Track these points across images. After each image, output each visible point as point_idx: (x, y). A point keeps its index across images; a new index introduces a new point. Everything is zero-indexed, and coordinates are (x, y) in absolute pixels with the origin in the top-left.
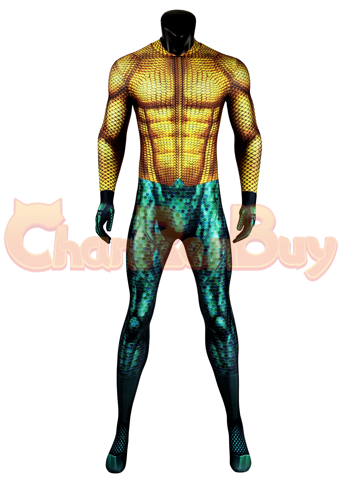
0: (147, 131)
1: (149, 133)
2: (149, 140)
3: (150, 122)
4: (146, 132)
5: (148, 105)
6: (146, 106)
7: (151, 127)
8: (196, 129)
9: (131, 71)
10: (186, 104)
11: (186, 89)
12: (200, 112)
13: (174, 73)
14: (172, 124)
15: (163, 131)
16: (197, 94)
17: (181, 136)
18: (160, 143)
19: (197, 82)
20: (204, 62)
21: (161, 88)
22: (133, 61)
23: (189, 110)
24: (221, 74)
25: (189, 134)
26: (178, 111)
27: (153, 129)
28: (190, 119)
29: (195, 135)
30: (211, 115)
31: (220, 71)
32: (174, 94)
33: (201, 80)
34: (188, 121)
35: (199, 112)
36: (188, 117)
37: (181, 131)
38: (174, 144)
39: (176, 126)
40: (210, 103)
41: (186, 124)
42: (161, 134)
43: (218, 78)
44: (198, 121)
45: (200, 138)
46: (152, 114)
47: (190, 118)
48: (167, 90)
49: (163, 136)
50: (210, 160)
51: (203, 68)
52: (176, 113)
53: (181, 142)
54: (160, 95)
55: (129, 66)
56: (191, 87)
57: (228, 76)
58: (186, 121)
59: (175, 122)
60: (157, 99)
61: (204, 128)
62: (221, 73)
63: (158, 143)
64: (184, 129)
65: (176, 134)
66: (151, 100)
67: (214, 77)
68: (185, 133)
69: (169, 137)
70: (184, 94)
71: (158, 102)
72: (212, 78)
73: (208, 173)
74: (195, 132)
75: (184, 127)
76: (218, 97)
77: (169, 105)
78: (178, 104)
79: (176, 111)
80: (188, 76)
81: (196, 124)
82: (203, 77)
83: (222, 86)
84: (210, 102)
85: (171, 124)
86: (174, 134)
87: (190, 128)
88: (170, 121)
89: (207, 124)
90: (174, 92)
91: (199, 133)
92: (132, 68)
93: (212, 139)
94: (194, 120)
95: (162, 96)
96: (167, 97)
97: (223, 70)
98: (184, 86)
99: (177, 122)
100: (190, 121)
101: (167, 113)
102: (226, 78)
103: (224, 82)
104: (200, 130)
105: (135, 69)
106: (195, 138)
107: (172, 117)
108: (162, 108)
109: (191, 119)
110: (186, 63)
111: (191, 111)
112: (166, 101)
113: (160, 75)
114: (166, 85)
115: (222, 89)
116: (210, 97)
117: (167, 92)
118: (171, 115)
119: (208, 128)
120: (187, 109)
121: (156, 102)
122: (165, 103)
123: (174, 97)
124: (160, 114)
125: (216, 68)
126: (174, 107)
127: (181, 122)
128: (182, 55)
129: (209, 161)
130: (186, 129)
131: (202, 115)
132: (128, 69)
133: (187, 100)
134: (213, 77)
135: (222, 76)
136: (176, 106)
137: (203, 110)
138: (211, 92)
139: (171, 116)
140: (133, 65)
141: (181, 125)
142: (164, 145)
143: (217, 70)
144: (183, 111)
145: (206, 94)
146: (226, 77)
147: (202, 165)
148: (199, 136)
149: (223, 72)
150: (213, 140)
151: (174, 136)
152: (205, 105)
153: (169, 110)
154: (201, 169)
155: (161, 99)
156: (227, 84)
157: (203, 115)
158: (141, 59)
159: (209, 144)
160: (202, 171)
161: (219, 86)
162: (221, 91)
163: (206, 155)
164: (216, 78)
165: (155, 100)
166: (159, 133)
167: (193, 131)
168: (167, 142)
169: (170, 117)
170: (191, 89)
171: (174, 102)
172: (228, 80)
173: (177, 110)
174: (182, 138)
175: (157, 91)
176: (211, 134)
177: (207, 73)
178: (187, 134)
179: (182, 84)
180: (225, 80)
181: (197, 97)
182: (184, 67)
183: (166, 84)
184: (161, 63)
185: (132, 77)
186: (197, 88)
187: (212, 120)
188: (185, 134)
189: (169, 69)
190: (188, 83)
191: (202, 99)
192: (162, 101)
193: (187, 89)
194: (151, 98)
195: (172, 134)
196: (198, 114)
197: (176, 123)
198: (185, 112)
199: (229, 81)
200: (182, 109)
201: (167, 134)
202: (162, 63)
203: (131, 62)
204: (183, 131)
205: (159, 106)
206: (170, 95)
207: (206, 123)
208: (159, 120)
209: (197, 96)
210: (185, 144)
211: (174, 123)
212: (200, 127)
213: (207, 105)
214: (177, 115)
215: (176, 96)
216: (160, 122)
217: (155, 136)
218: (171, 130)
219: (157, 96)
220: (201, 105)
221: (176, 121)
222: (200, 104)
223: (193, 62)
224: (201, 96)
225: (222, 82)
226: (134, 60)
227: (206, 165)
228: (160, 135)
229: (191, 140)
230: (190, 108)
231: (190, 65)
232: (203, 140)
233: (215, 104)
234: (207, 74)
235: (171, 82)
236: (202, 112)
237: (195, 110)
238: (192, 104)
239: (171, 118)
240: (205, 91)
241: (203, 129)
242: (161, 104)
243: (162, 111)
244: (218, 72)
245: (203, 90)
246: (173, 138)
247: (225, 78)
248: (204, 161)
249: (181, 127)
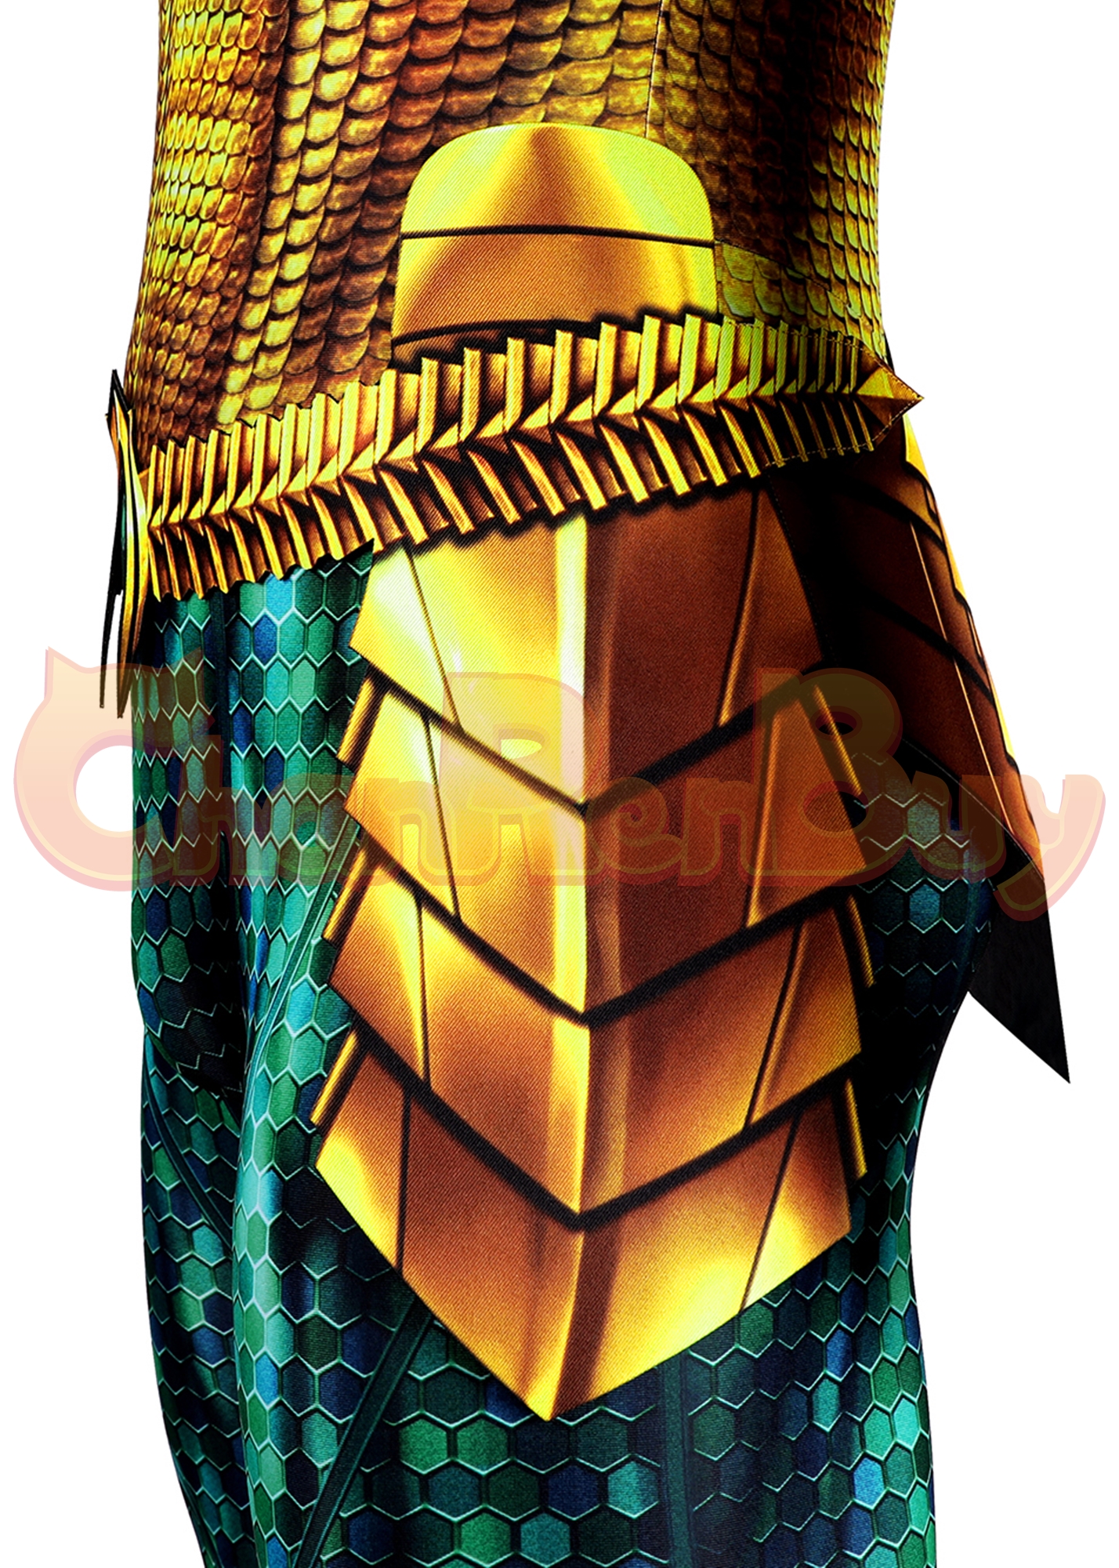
50: (333, 164)
73: (280, 347)
129: (317, 179)
147: (242, 240)
154: (231, 294)
160: (229, 319)
163: (298, 102)
227: (275, 244)
248: (271, 196)
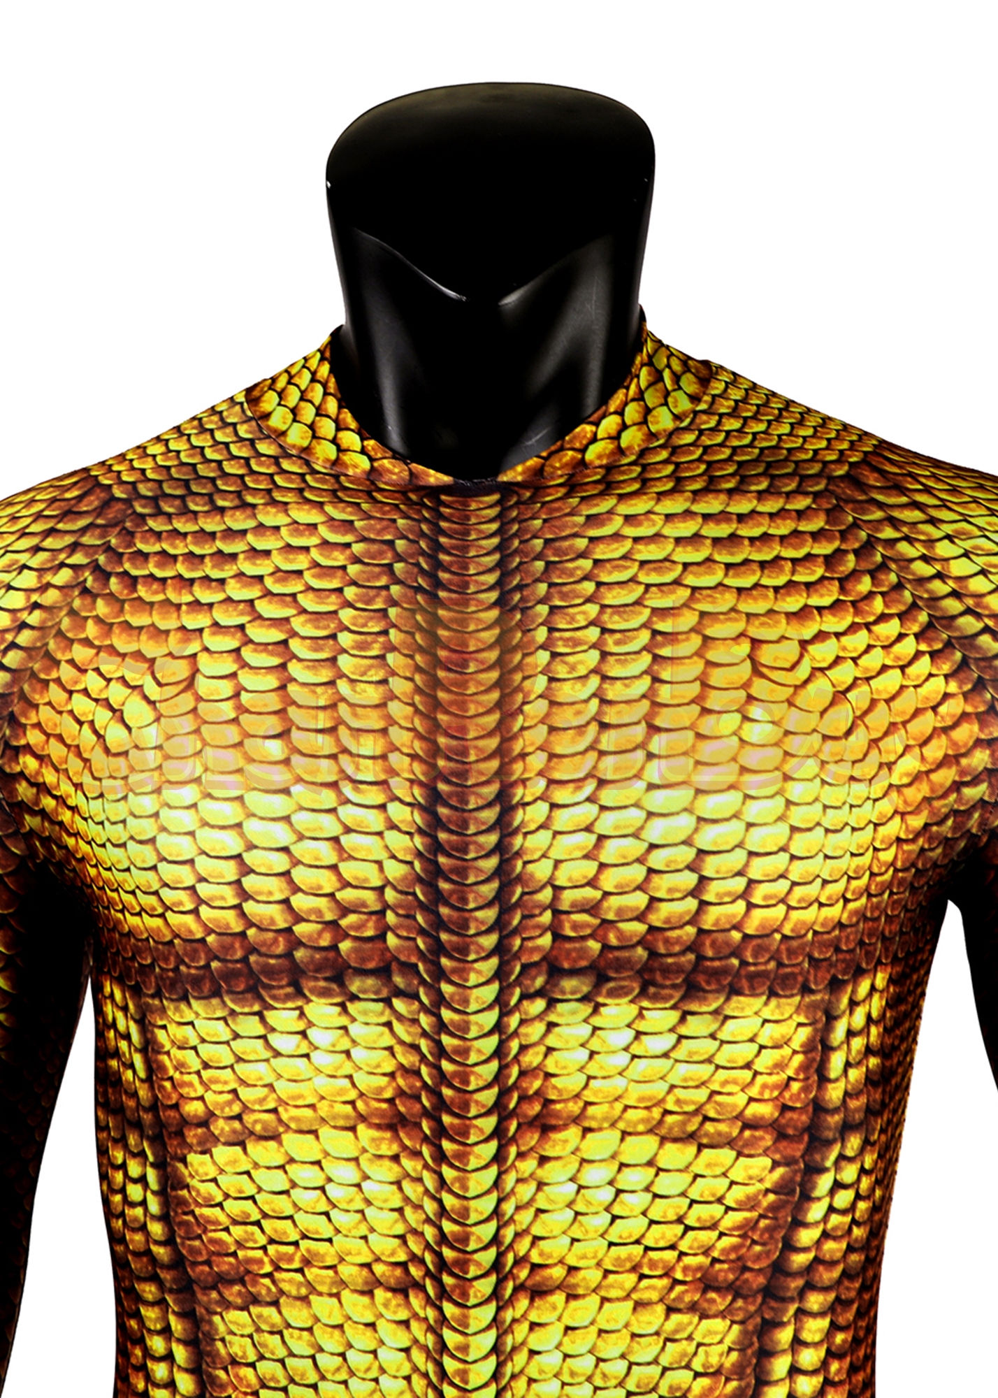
0: (153, 1217)
1: (169, 1241)
2: (172, 1319)
3: (180, 1134)
4: (143, 1228)
5: (166, 960)
6: (152, 966)
7: (194, 1183)
8: (654, 1214)
9: (40, 628)
10: (538, 948)
11: (542, 798)
12: (683, 1030)
13: (420, 649)
14: (395, 1158)
15: (304, 1237)
16: (653, 847)
17: (496, 1294)
18: (281, 1352)
19: (653, 729)
20: (723, 530)
21: (286, 791)
22: (69, 540)
23: (570, 1014)
24: (897, 648)
25: (572, 1270)
26: (465, 1027)
27: (207, 1211)
28: (588, 1104)
29: (642, 1277)
30: (799, 1059)
31: (883, 618)
32: (419, 854)
33: (696, 709)
34: (565, 1127)
35: (681, 1038)
36: (569, 1083)
37: (496, 1240)
38: (415, 1378)
39: (442, 1183)
40: (785, 937)
41: (548, 1166)
42: (290, 1259)
43: (868, 679)
44: (663, 1131)
45: (693, 1308)
46: (204, 1050)
47: (588, 1096)
48: (346, 813)
49: (312, 1289)
51: (720, 584)
52: (439, 1043)
53: (496, 1349)
54: (280, 862)
55: (28, 579)
56: (590, 787)
57: (964, 663)
58: (545, 1125)
59: (426, 1139)
60: (249, 907)
61: (729, 1201)
62: (901, 637)
63: (262, 1357)
64: (525, 1218)
65: (442, 1264)
66: (195, 912)
67: (822, 670)
68: (535, 1258)
69: (370, 1293)
70: (518, 854)
71: (260, 928)
72: (807, 682)
74: (640, 1249)
75: (521, 1189)
76: (872, 875)
77: (371, 965)
78: (464, 950)
79: (441, 1026)
80: (561, 671)
81: (650, 1163)
82: (717, 677)
83: (910, 764)
84: (787, 931)
85: (387, 1163)
86: (415, 1271)
87: (580, 1207)
88: (379, 1127)
89: (767, 1162)
90: (420, 831)
91: (682, 1254)
92: (51, 597)
93: (822, 1314)
94: (631, 1114)
95: (299, 875)
96: (346, 884)
97: (914, 606)
98: (518, 768)
99: (447, 1145)
100: (587, 1130)
101: (345, 1044)
102: (953, 687)
103: (927, 722)
104: (690, 1221)
105: (72, 613)
106: (638, 1305)
107: (400, 1093)
108: (299, 993)
109: (591, 1110)
110: (547, 542)
111: (596, 1021)
112: (344, 923)
113: (283, 666)
114: (343, 759)
115: (908, 792)
116: (782, 876)
117: (348, 830)
118: (389, 1066)
119: (771, 1197)
120: (552, 1003)
121: (243, 934)
122: (334, 947)
123: (419, 880)
124: (277, 1054)
125: (849, 586)
126: (423, 982)
127: (493, 1145)
128: (515, 474)
130: (540, 1211)
131: (709, 1060)
132: (13, 611)
133: (547, 917)
134: (815, 670)
135: (910, 663)
136: (440, 974)
137: (716, 1012)
138: (794, 829)
139: (392, 1075)
140: (64, 576)
141: (494, 1170)
142: (312, 1377)
143: (854, 603)
144: (514, 1021)
145: (740, 845)
146: (946, 677)
148: (676, 1282)
149: (916, 628)
150: (832, 1323)
151: (422, 1288)
152: (735, 962)
153: (368, 1013)
155: (286, 902)
156: (954, 744)
157: (719, 1060)
158: (143, 517)
159: (794, 1371)
161: (881, 765)
162: (903, 815)
164: (849, 689)
165: (230, 917)
166: (272, 1249)
167: (619, 1231)
168: (350, 1355)
169: (381, 1090)
170: (591, 799)
171: (422, 932)
172: (969, 709)
173: (447, 1015)
174: (499, 1309)
175: (251, 827)
176: (811, 1255)
177: (754, 632)
178: (558, 1273)
179: (500, 752)
180: (934, 709)
181: (656, 879)
182: (520, 587)
183: (345, 751)
184: (306, 549)
185: (46, 683)
186: (651, 787)
187: (819, 1108)
188: (535, 1267)
189: (379, 605)
190: (563, 745)
191: (703, 904)
192: (300, 929)
193: (554, 806)
194: (192, 889)
195: (398, 1272)
196: (666, 1055)
197: (439, 1148)
198: (534, 1038)
199: (978, 715)
200: (500, 1001)
201: (346, 1271)
202: (314, 554)
203: (49, 543)
204: (518, 1235)
205: (270, 972)
206: (379, 863)
207: (748, 1144)
208: (270, 1117)
209: (651, 871)
210: (531, 1381)
211: (417, 1154)
212: (694, 1193)
213: (755, 956)
214: (446, 1066)
215: (436, 872)
216: (276, 1137)
217: (232, 1282)
218: (385, 1221)
219: (247, 870)
220: (691, 957)
221: (441, 1131)
222: (683, 953)
223: (617, 536)
224: (691, 868)
225: (904, 723)
226: (82, 523)
228: (278, 1268)
229: (593, 1330)
230: (585, 989)
231: (587, 564)
232: (719, 1325)
233: (838, 950)
234: (756, 643)
235: (393, 731)
236: (713, 1036)
237: (640, 1015)
238: (606, 947)
239: (390, 1101)
240: (736, 816)
241: (718, 1210)
242: (289, 955)
243: (301, 1026)
244: (868, 626)
245: (708, 806)
246: (403, 1315)
247: (937, 686)
249: (494, 1197)
